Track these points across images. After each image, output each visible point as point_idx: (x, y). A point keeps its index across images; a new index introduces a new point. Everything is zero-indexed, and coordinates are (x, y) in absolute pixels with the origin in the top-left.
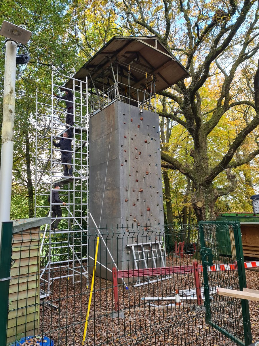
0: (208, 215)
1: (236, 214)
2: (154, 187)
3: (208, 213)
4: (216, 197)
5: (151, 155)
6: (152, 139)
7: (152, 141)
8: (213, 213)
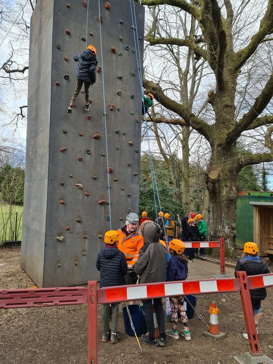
0: (225, 191)
1: (270, 193)
2: (124, 134)
3: (225, 188)
4: (239, 164)
5: (122, 77)
6: (127, 49)
7: (126, 52)
8: (234, 188)
